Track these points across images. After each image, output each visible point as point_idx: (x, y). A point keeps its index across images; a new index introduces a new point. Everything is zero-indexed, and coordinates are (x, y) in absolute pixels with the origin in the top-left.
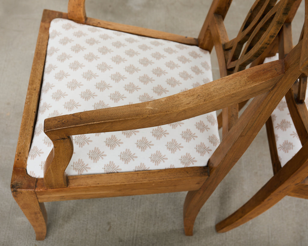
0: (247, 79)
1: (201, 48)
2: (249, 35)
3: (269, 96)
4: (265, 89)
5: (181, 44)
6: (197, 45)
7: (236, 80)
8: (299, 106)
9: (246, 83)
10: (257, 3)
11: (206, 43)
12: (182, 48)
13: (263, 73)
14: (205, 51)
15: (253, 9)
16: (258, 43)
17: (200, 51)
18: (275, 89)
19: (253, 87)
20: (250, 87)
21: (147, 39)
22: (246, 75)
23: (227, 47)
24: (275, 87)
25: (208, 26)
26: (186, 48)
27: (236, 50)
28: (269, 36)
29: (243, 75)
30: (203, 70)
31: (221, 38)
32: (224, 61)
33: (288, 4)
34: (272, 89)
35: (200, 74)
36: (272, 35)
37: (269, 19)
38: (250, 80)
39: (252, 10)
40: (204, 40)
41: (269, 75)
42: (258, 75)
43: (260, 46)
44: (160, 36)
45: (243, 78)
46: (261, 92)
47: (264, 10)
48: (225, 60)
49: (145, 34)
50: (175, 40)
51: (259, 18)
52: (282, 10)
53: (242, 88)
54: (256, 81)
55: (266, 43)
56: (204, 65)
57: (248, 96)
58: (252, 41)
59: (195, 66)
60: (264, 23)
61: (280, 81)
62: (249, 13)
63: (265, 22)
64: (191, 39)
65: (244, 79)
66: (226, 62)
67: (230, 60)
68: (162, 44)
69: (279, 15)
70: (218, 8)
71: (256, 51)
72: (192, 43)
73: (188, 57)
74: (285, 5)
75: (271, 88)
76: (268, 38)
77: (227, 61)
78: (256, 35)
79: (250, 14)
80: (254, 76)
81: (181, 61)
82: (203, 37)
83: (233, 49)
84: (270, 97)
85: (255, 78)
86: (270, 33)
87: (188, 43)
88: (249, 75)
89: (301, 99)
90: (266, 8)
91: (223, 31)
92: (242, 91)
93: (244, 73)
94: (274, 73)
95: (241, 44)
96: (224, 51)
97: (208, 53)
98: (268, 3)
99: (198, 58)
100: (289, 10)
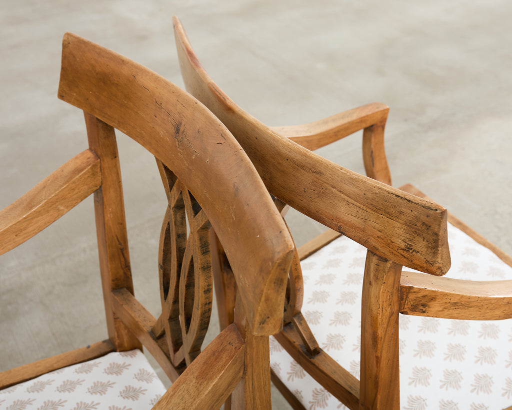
0: (197, 381)
1: (120, 351)
2: (176, 301)
3: (247, 385)
4: (233, 379)
5: (84, 364)
6: (114, 351)
7: (181, 392)
8: (317, 360)
9: (198, 389)
10: (162, 253)
11: (126, 339)
12: (88, 371)
13: (216, 360)
14: (130, 352)
15: (162, 262)
16: (194, 309)
17: (123, 356)
18: (249, 371)
19: (212, 389)
20: (208, 391)
21: (18, 387)
22: (192, 376)
23: (158, 334)
24: (247, 369)
25: (114, 314)
26: (96, 365)
27: (172, 331)
28: (203, 293)
29: (187, 379)
30: (143, 385)
31: (141, 324)
32: (164, 357)
33: (200, 240)
34: (245, 374)
35: (141, 395)
36: (206, 288)
37: (189, 269)
38: (202, 381)
39: (162, 264)
40: (118, 336)
41: (225, 357)
42: (210, 367)
43: (199, 312)
44: (41, 369)
45: (189, 384)
46: (229, 388)
47: (176, 260)
48: (166, 354)
49: (11, 382)
50: (70, 363)
51: (176, 272)
52: (197, 250)
53: (197, 400)
54: (211, 378)
55: (206, 304)
56: (141, 376)
57: (213, 406)
58: (185, 310)
59: (126, 387)
60: (186, 277)
61: (248, 356)
62: (160, 271)
63: (186, 274)
64: (98, 347)
65: (191, 384)
66: (168, 357)
67: (173, 352)
68: (49, 383)
69: (199, 259)
70: (113, 281)
71: (198, 322)
72: (103, 351)
73: (105, 378)
74: (197, 242)
75: (241, 374)
76: (204, 295)
77: (169, 355)
78: (186, 298)
79: (162, 271)
80: (203, 372)
81: (96, 393)
82: (116, 334)
83: (166, 332)
84: (251, 386)
85: (207, 375)
86: (200, 287)
87: (96, 354)
88: (196, 374)
89: (312, 348)
90: (177, 255)
91: (140, 310)
92: (199, 405)
93: (188, 374)
94: (229, 351)
95: (174, 318)
96: (157, 342)
97: (138, 352)
98: (175, 248)
99: (125, 371)
100: (208, 245)
